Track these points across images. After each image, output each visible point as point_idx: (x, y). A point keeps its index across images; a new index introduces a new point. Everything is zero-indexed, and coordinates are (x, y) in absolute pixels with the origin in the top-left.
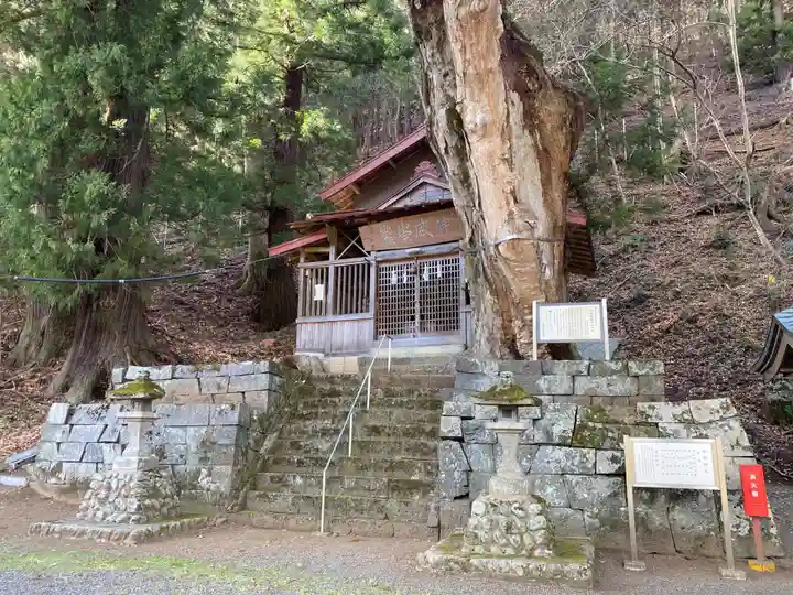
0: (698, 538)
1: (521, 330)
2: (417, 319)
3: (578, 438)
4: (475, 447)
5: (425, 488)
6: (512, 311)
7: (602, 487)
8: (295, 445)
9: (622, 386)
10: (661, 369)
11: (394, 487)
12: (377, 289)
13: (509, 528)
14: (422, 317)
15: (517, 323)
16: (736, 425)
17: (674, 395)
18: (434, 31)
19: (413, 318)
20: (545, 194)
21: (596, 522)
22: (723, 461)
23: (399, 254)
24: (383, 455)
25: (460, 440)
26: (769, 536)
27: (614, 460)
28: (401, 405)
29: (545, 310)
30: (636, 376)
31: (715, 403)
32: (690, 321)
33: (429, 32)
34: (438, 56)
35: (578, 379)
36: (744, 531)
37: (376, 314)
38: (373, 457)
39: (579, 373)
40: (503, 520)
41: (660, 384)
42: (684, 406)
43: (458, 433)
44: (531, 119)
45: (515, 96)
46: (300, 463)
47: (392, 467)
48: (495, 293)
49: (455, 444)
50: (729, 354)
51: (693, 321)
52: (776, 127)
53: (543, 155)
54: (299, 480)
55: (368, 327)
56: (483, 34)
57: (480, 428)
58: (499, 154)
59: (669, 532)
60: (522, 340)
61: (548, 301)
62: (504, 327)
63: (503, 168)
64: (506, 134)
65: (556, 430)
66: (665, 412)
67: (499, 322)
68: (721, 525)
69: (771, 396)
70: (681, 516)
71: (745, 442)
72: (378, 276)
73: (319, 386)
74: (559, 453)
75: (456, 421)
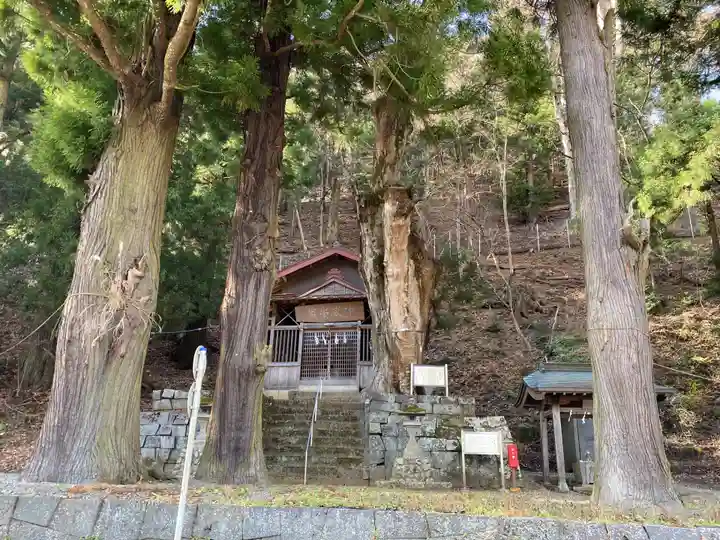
0: (490, 480)
1: (403, 378)
2: (329, 367)
3: (437, 434)
4: (388, 438)
5: (357, 462)
6: (399, 368)
7: (449, 457)
8: (276, 441)
9: (456, 410)
10: (474, 402)
11: (340, 462)
12: (303, 347)
13: (415, 470)
14: (332, 367)
15: (401, 374)
16: (506, 428)
17: (480, 415)
18: (369, 219)
19: (326, 367)
20: (421, 309)
21: (446, 474)
22: (501, 446)
23: (320, 326)
24: (330, 446)
25: (381, 435)
26: (518, 478)
27: (455, 444)
28: (334, 418)
29: (417, 368)
30: (462, 405)
31: (498, 418)
32: (476, 378)
33: (366, 218)
34: (370, 231)
35: (435, 406)
36: (508, 476)
37: (302, 363)
38: (326, 447)
39: (436, 403)
40: (412, 467)
41: (473, 409)
42: (484, 420)
43: (379, 431)
44: (418, 272)
45: (412, 262)
46: (282, 450)
47: (337, 451)
48: (391, 357)
49: (378, 437)
50: (500, 399)
51: (478, 378)
52: (527, 254)
53: (422, 290)
54: (284, 459)
55: (296, 371)
56: (402, 233)
57: (390, 429)
58: (402, 288)
59: (478, 477)
60: (403, 384)
61: (418, 364)
62: (394, 377)
63: (403, 295)
64: (406, 279)
65: (428, 429)
66: (477, 422)
67: (391, 373)
68: (500, 474)
69: (521, 425)
70: (483, 470)
71: (510, 436)
72: (304, 338)
73: (280, 407)
74: (429, 440)
75: (378, 425)
